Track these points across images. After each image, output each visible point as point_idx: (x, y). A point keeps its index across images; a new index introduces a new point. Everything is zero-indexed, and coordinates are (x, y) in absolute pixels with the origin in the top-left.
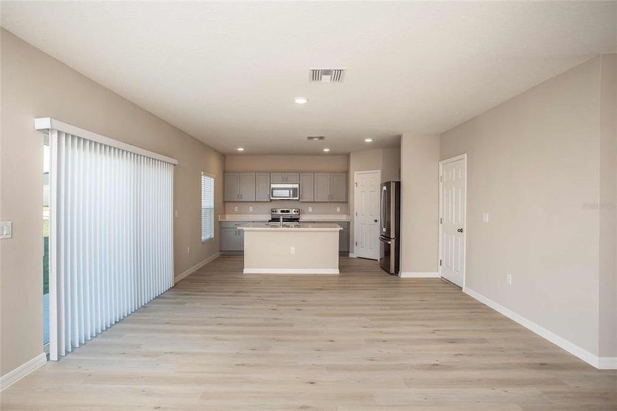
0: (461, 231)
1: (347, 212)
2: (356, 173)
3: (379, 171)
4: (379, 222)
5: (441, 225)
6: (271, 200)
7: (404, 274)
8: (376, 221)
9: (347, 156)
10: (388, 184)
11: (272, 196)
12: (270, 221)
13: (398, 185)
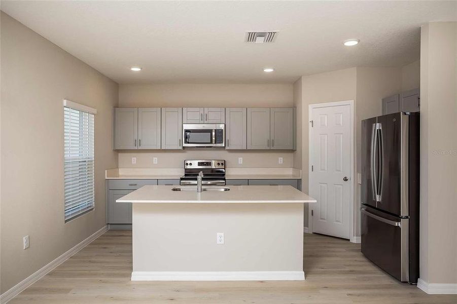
1: (298, 164)
3: (352, 102)
4: (351, 183)
6: (184, 148)
8: (346, 179)
11: (186, 142)
12: (182, 179)
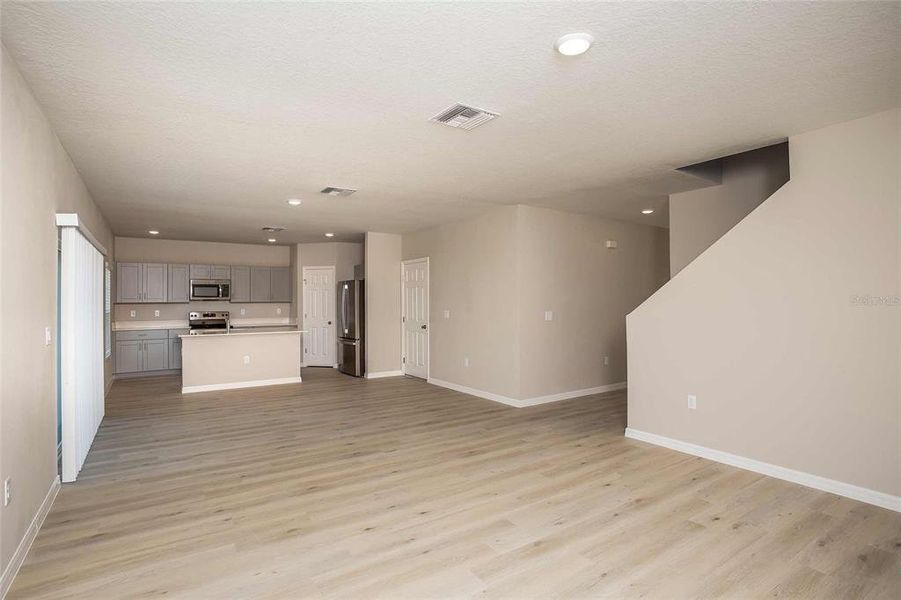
0: (424, 327)
2: (304, 269)
3: (334, 267)
4: (333, 325)
5: (403, 324)
6: (191, 301)
7: (370, 376)
8: (330, 323)
9: (293, 247)
10: (351, 283)
11: (193, 296)
13: (362, 284)
